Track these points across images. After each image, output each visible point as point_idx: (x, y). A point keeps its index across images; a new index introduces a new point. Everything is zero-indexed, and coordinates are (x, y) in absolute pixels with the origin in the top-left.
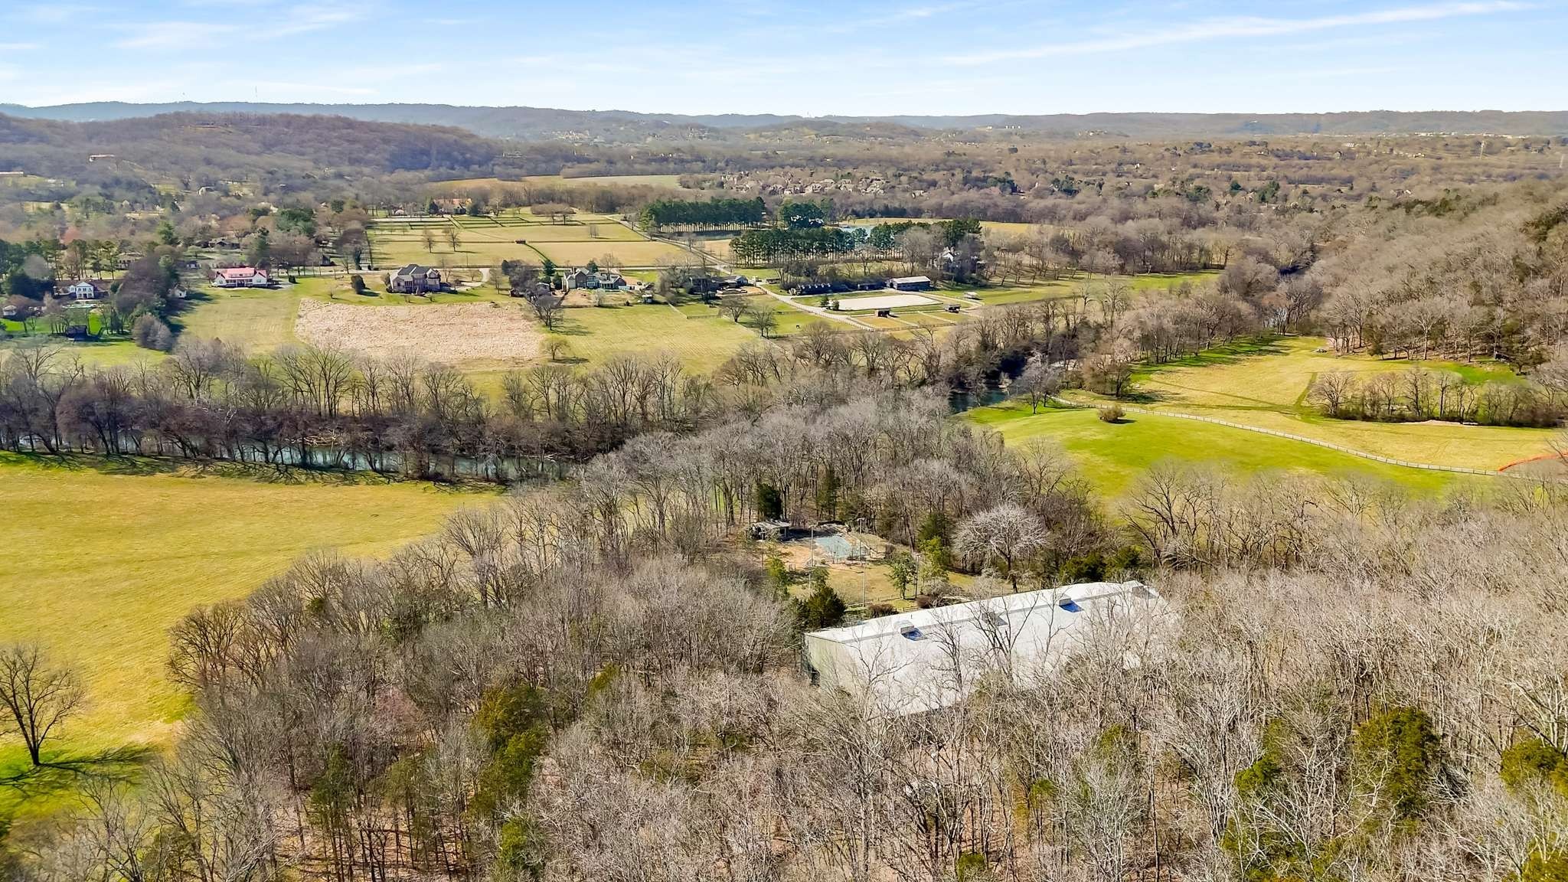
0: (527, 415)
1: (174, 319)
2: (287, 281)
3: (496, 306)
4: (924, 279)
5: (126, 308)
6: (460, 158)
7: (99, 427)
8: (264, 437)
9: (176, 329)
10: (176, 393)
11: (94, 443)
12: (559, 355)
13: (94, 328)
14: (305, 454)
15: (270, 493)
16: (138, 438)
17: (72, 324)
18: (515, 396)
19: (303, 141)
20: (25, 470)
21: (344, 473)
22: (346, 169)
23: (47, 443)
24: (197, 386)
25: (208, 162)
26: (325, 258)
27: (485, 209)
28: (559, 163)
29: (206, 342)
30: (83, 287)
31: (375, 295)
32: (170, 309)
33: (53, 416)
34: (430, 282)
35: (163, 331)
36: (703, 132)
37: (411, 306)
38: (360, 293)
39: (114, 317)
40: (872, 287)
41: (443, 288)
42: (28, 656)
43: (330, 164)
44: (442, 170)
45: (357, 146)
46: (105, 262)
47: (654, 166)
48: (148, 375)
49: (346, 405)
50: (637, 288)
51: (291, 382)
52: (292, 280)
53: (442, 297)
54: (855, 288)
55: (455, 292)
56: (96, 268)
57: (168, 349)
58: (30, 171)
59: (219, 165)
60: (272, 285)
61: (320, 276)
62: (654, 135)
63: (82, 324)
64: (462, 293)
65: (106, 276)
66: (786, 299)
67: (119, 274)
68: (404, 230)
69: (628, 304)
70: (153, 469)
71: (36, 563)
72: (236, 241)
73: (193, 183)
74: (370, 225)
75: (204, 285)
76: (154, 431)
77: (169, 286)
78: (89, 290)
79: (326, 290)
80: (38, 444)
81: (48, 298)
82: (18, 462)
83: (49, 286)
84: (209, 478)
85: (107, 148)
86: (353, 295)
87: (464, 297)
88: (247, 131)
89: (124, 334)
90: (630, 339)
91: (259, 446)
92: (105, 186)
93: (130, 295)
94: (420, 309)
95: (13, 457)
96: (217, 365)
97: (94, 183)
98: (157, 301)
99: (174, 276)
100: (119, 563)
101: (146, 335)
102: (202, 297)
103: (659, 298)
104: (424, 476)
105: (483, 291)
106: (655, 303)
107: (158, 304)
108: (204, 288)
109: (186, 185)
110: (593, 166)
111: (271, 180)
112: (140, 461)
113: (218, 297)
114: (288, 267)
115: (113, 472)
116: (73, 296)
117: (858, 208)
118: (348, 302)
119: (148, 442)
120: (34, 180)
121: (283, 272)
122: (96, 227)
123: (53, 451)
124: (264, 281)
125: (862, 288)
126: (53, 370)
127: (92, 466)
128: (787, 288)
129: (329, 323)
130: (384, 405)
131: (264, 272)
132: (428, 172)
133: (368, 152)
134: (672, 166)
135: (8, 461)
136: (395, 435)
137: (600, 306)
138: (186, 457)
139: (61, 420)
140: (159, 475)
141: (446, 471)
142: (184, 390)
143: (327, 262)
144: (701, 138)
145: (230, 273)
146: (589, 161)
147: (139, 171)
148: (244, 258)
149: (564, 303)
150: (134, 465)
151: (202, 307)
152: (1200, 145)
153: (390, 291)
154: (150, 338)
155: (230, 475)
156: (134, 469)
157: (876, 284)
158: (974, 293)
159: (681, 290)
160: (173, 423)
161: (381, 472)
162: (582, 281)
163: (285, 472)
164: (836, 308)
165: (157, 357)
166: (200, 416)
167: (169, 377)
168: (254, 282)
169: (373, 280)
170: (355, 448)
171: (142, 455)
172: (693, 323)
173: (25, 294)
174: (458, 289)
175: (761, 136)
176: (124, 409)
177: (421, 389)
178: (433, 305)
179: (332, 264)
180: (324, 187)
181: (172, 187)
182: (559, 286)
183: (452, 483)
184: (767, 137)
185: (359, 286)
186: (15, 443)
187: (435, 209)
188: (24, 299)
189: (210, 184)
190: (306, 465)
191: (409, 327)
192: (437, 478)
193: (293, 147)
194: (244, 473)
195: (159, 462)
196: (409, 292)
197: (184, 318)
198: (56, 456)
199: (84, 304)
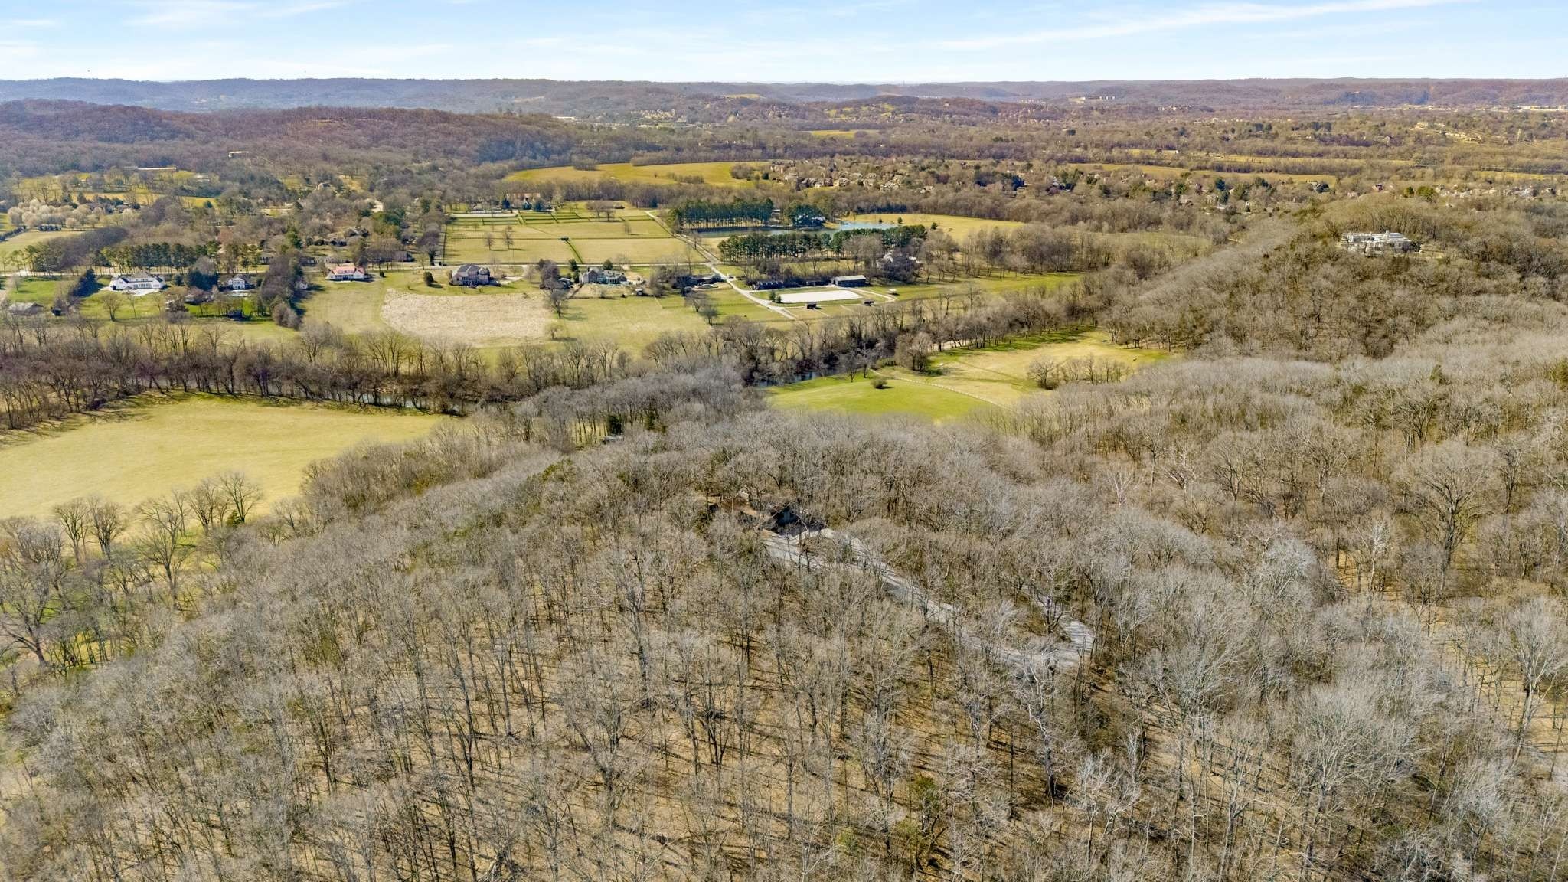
0: (512, 375)
1: (299, 305)
2: (378, 275)
3: (526, 296)
4: (861, 277)
5: (269, 297)
6: (542, 147)
7: (257, 377)
8: (353, 387)
9: (300, 312)
10: (301, 358)
11: (254, 388)
12: (557, 335)
13: (247, 312)
14: (376, 396)
15: (354, 419)
16: (279, 385)
17: (232, 308)
18: (507, 363)
19: (406, 135)
20: (215, 403)
21: (398, 407)
22: (441, 161)
23: (227, 389)
24: (314, 355)
25: (325, 157)
26: (408, 256)
27: (547, 204)
28: (632, 151)
29: (320, 322)
30: (237, 281)
31: (440, 287)
32: (297, 297)
33: (231, 372)
34: (481, 278)
35: (292, 314)
36: (784, 110)
37: (464, 296)
38: (430, 285)
39: (260, 305)
40: (818, 284)
41: (491, 281)
42: (240, 476)
43: (427, 157)
44: (525, 159)
45: (451, 139)
46: (251, 258)
47: (716, 154)
48: (285, 346)
49: (405, 368)
50: (635, 283)
51: (371, 353)
52: (382, 274)
53: (489, 288)
54: (804, 284)
55: (499, 285)
56: (245, 264)
57: (296, 328)
58: (182, 167)
59: (335, 160)
60: (367, 279)
61: (404, 271)
62: (736, 114)
63: (238, 308)
64: (504, 286)
65: (252, 271)
66: (747, 293)
67: (262, 269)
68: (476, 226)
69: (623, 296)
70: (289, 405)
71: (230, 450)
72: (344, 240)
73: (313, 180)
74: (451, 221)
75: (319, 278)
76: (289, 382)
77: (296, 280)
78: (242, 283)
79: (405, 283)
80: (222, 389)
81: (215, 290)
82: (210, 398)
83: (213, 280)
84: (320, 410)
85: (241, 144)
86: (425, 287)
87: (504, 289)
88: (359, 126)
89: (266, 315)
90: (612, 324)
91: (350, 392)
92: (242, 181)
93: (272, 288)
94: (471, 299)
95: (207, 395)
96: (329, 339)
97: (234, 180)
98: (288, 292)
99: (300, 273)
100: (273, 451)
101: (281, 317)
102: (318, 288)
103: (648, 291)
104: (445, 412)
105: (521, 284)
106: (644, 295)
107: (288, 295)
108: (319, 281)
109: (308, 180)
110: (660, 154)
111: (376, 175)
112: (281, 399)
113: (329, 288)
114: (380, 262)
115: (266, 405)
116: (231, 288)
117: (862, 205)
118: (421, 293)
119: (286, 389)
120: (185, 174)
121: (376, 268)
122: (240, 229)
123: (230, 393)
124: (362, 276)
125: (811, 284)
126: (226, 342)
127: (253, 401)
128: (750, 283)
129: (406, 309)
130: (427, 368)
131: (361, 269)
132: (512, 162)
133: (460, 144)
134: (733, 153)
135: (204, 398)
136: (429, 387)
137: (603, 298)
138: (307, 398)
139: (236, 373)
140: (292, 408)
141: (457, 408)
142: (306, 357)
143: (409, 259)
144: (780, 116)
145: (339, 270)
146: (657, 149)
147: (269, 167)
148: (349, 254)
149: (577, 295)
150: (277, 401)
151: (319, 295)
152: (1259, 126)
153: (451, 284)
154: (284, 320)
155: (332, 408)
156: (278, 404)
157: (822, 281)
158: (893, 290)
159: (666, 285)
160: (299, 376)
161: (421, 409)
162: (594, 277)
163: (364, 406)
164: (779, 302)
165: (288, 334)
166: (315, 372)
167: (297, 348)
168: (355, 277)
169: (439, 274)
170: (405, 394)
171: (282, 396)
172: (666, 312)
173: (199, 287)
174: (502, 282)
175: (841, 112)
176: (271, 368)
177: (450, 357)
178: (481, 296)
179: (413, 260)
180: (419, 182)
181: (296, 181)
182: (577, 281)
183: (461, 416)
184: (846, 113)
185: (430, 280)
186: (208, 387)
187: (507, 205)
188: (201, 291)
189: (327, 178)
190: (377, 404)
191: (461, 313)
192: (453, 413)
193: (397, 140)
194: (341, 407)
195: (292, 399)
196: (465, 284)
197: (305, 304)
198: (232, 395)
199: (237, 293)
